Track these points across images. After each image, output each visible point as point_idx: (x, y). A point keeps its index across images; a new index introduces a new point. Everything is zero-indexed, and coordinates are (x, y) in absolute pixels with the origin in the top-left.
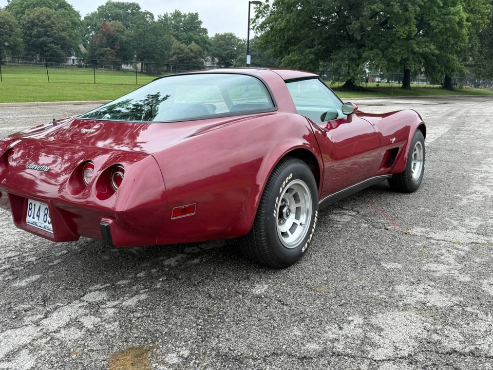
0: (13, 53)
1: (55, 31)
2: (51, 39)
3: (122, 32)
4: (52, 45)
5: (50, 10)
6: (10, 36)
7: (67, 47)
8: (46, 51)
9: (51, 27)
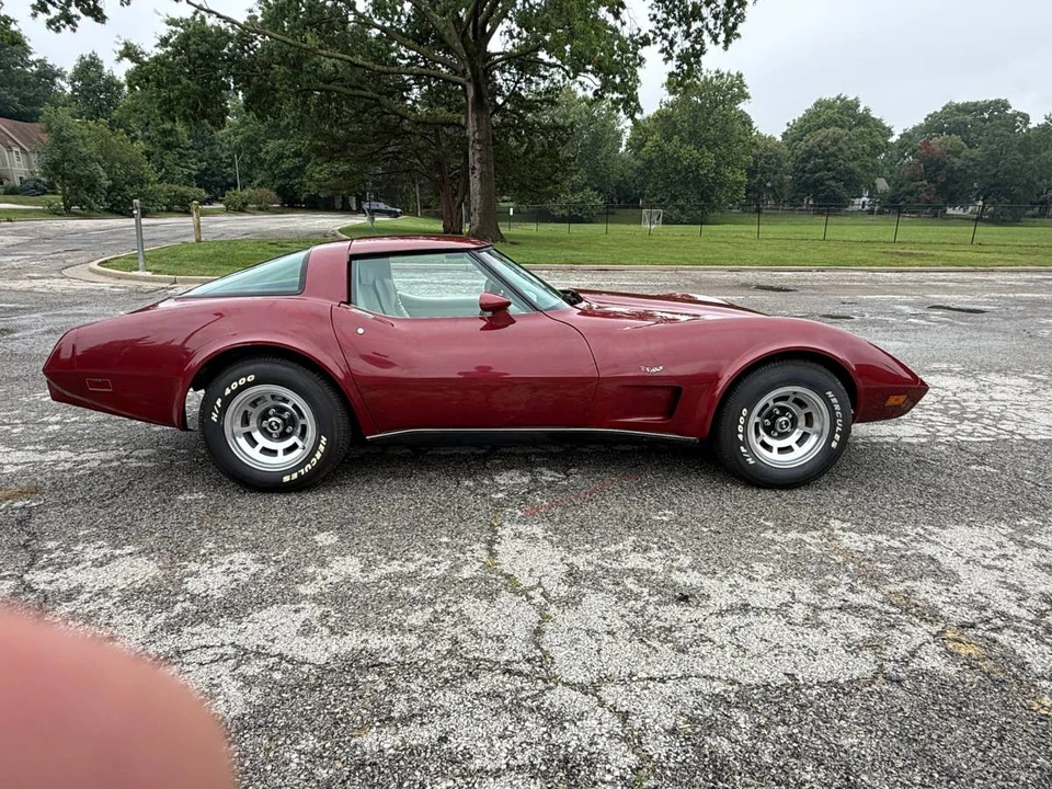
0: (776, 197)
1: (841, 161)
2: (831, 174)
3: (957, 154)
4: (833, 183)
5: (840, 131)
6: (776, 173)
7: (854, 185)
8: (819, 192)
9: (836, 156)
